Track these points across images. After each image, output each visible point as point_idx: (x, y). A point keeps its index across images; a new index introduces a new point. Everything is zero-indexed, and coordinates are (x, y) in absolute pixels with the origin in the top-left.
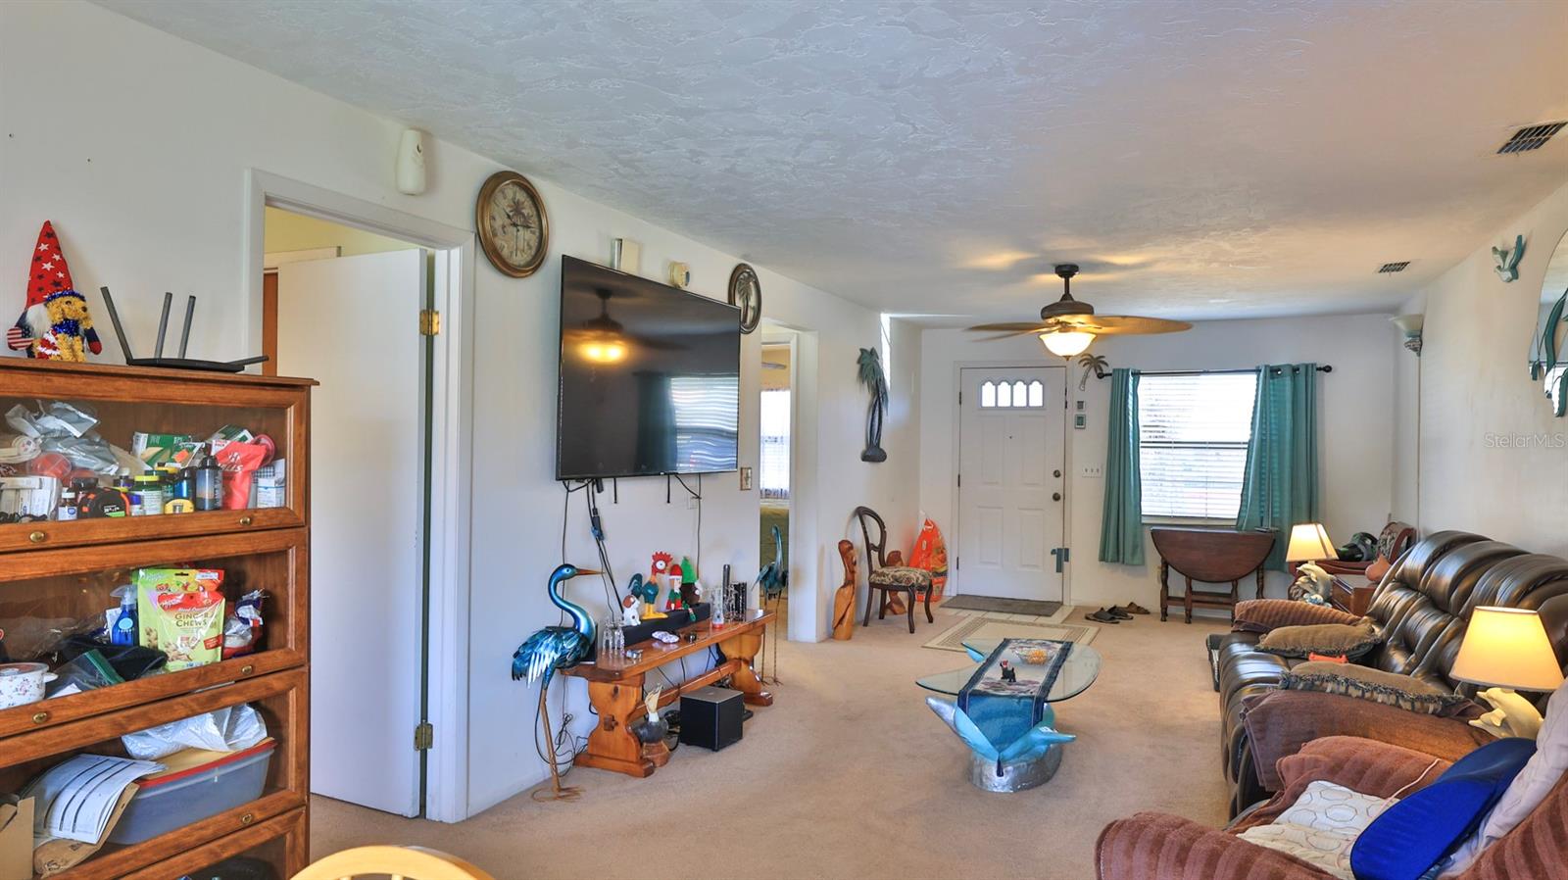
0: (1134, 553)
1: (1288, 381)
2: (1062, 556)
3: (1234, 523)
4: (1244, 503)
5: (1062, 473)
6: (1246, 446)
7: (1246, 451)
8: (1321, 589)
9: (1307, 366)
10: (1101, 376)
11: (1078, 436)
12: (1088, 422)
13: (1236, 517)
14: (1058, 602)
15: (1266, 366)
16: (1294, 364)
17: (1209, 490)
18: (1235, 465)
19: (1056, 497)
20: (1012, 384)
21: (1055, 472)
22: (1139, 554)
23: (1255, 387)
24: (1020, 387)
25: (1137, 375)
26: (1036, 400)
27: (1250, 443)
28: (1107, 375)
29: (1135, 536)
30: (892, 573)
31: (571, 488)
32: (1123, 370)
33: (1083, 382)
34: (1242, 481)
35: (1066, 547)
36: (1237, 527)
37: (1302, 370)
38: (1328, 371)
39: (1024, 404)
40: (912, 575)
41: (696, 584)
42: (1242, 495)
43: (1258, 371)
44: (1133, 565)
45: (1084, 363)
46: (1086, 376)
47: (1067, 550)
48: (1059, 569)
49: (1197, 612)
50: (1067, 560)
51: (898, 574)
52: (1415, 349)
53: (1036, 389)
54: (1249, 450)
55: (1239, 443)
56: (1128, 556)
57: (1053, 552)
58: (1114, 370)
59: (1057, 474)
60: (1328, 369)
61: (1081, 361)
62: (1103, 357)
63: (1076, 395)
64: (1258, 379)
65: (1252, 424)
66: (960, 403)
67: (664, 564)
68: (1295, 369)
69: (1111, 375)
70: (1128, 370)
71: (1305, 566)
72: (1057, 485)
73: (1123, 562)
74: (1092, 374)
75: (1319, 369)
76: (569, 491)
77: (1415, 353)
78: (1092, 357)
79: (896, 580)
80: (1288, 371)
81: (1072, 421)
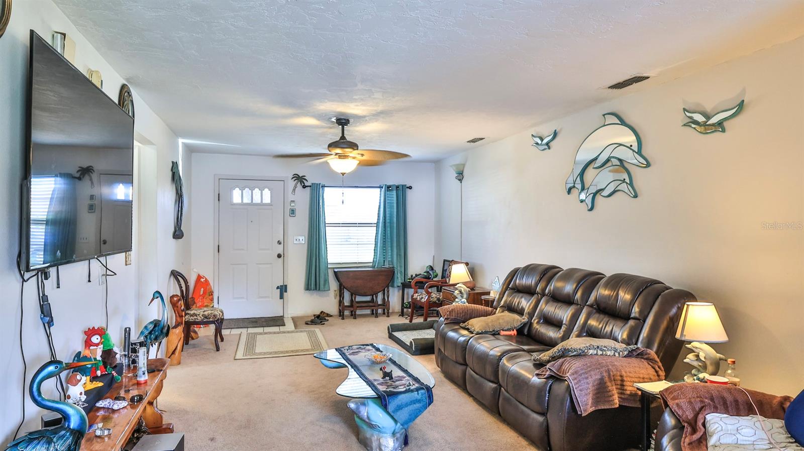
0: (324, 285)
1: (394, 193)
2: (283, 289)
3: (371, 264)
4: (376, 254)
5: (282, 242)
6: (376, 225)
7: (375, 228)
8: (465, 296)
9: (403, 186)
10: (304, 187)
11: (291, 221)
12: (297, 213)
13: (372, 261)
14: (281, 316)
15: (386, 185)
16: (396, 184)
17: (359, 249)
18: (370, 234)
19: (279, 256)
20: (252, 189)
21: (279, 241)
22: (327, 286)
23: (379, 196)
24: (257, 192)
25: (324, 186)
26: (267, 199)
27: (377, 223)
28: (307, 186)
29: (325, 275)
30: (202, 313)
31: (26, 278)
32: (317, 184)
33: (294, 190)
34: (374, 243)
35: (285, 284)
36: (373, 267)
37: (401, 188)
38: (410, 189)
39: (259, 202)
40: (216, 313)
41: (114, 349)
42: (374, 250)
43: (381, 187)
44: (324, 291)
45: (295, 179)
46: (295, 187)
47: (286, 286)
48: (282, 297)
49: (359, 312)
50: (286, 291)
51: (206, 313)
52: (459, 180)
53: (267, 193)
54: (377, 227)
55: (372, 224)
56: (322, 286)
57: (278, 288)
58: (312, 184)
59: (279, 243)
60: (410, 188)
61: (292, 178)
62: (305, 176)
63: (291, 197)
64: (381, 191)
65: (378, 214)
66: (219, 200)
67: (99, 337)
68: (397, 187)
69: (310, 186)
70: (320, 184)
71: (458, 285)
72: (280, 249)
73: (319, 290)
74: (299, 186)
75: (407, 188)
76: (24, 281)
77: (459, 182)
78: (298, 175)
79: (206, 317)
80: (395, 188)
81: (288, 212)
